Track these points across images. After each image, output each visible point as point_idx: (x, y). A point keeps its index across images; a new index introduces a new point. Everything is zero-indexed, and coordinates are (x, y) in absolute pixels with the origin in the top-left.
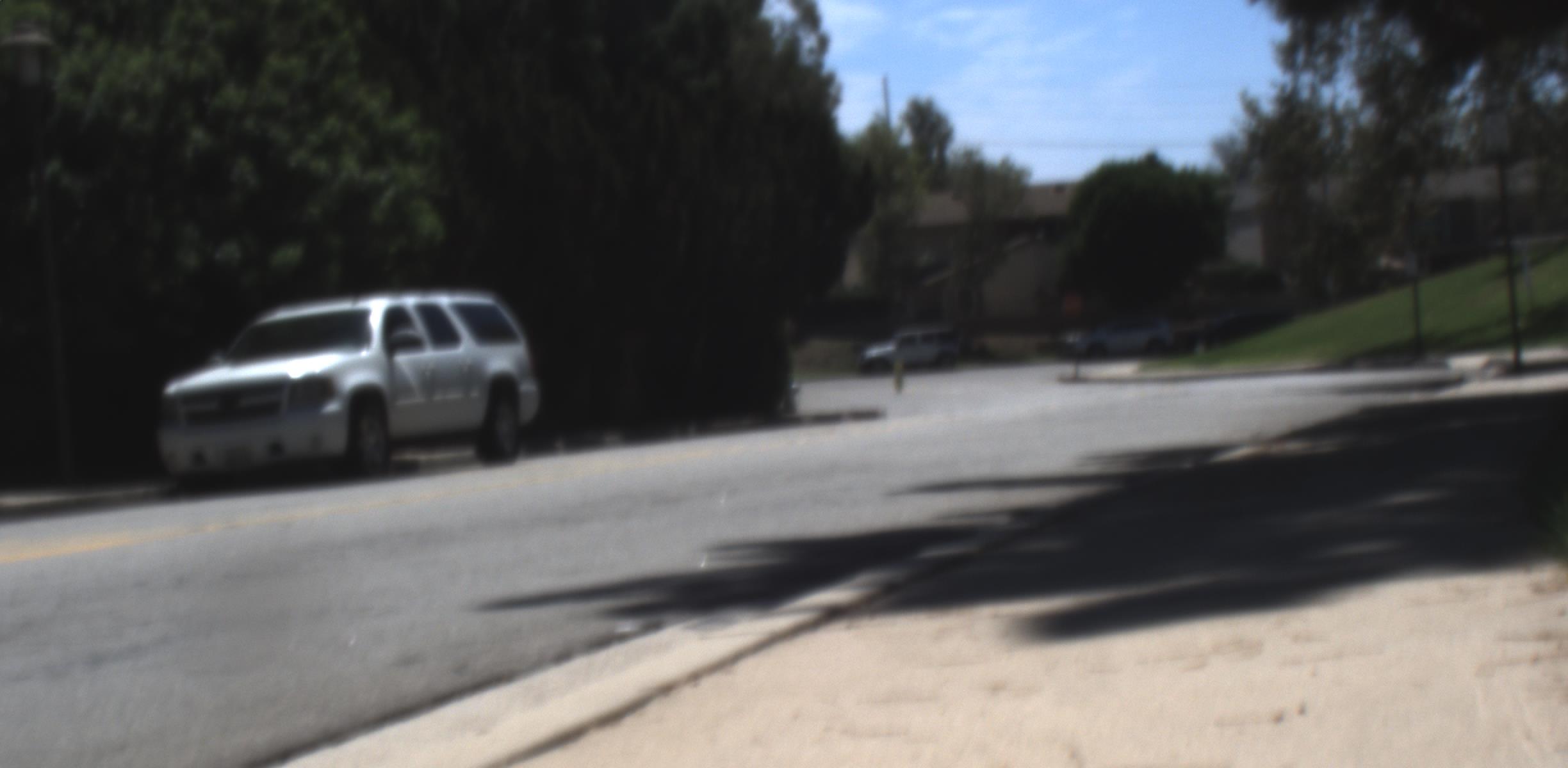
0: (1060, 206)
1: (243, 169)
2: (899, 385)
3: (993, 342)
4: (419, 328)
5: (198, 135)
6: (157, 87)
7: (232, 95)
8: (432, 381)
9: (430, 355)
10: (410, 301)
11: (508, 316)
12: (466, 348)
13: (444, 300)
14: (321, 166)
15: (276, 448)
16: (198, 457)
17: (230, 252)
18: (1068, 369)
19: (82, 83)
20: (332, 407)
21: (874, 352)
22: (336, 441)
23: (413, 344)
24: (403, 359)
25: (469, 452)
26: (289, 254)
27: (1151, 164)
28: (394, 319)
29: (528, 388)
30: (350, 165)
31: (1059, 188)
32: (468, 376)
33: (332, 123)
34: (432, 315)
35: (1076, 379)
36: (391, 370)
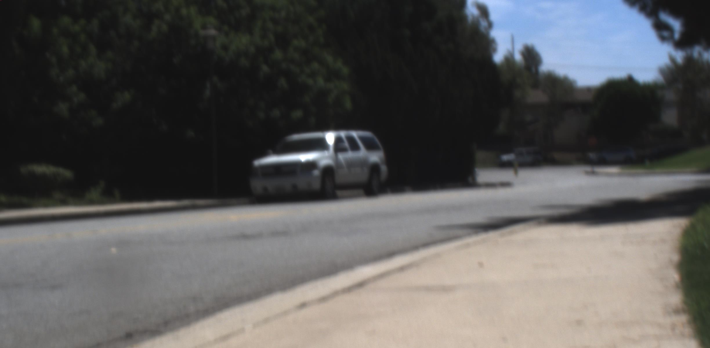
0: (589, 97)
1: (283, 82)
2: (516, 172)
3: (557, 156)
4: (346, 144)
5: (265, 68)
6: (252, 49)
7: (278, 54)
8: (351, 164)
9: (350, 155)
10: (343, 134)
11: (377, 140)
12: (363, 153)
13: (355, 134)
14: (310, 82)
15: (295, 187)
16: (265, 189)
17: (276, 113)
18: (588, 169)
19: (225, 48)
20: (316, 173)
21: (506, 158)
22: (316, 185)
23: (344, 150)
24: (341, 156)
25: (361, 191)
26: (298, 114)
27: (630, 80)
28: (338, 140)
29: (384, 169)
30: (321, 82)
31: (588, 90)
32: (363, 163)
33: (315, 66)
34: (351, 140)
35: (593, 173)
36: (336, 160)
